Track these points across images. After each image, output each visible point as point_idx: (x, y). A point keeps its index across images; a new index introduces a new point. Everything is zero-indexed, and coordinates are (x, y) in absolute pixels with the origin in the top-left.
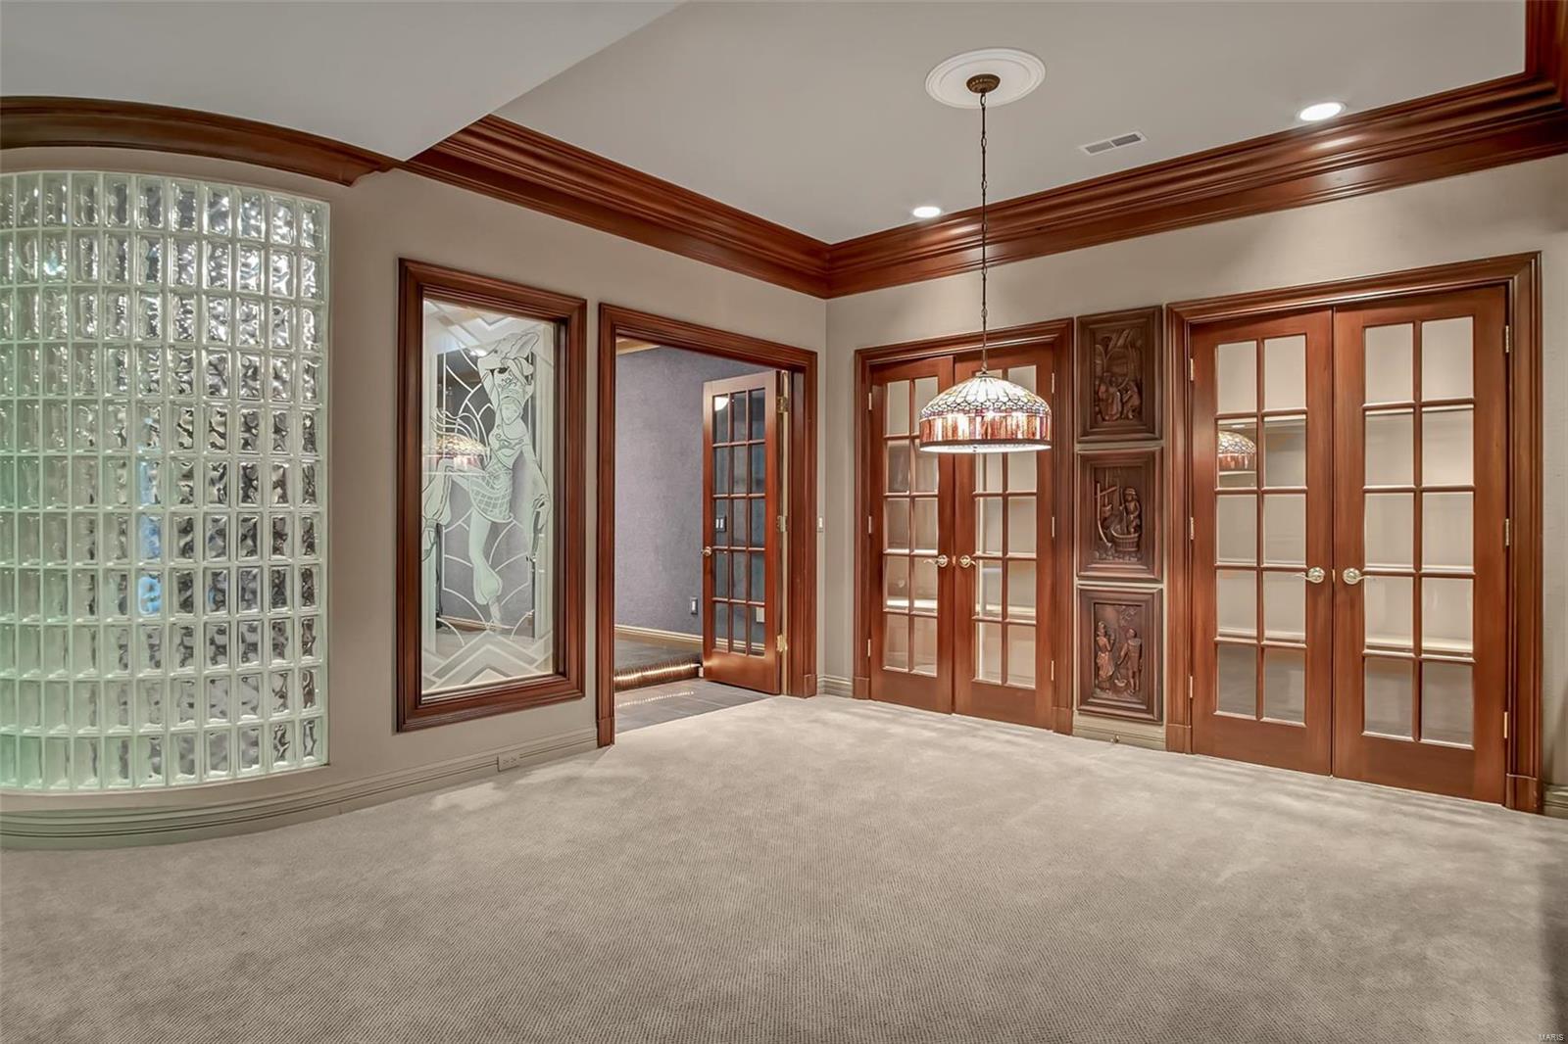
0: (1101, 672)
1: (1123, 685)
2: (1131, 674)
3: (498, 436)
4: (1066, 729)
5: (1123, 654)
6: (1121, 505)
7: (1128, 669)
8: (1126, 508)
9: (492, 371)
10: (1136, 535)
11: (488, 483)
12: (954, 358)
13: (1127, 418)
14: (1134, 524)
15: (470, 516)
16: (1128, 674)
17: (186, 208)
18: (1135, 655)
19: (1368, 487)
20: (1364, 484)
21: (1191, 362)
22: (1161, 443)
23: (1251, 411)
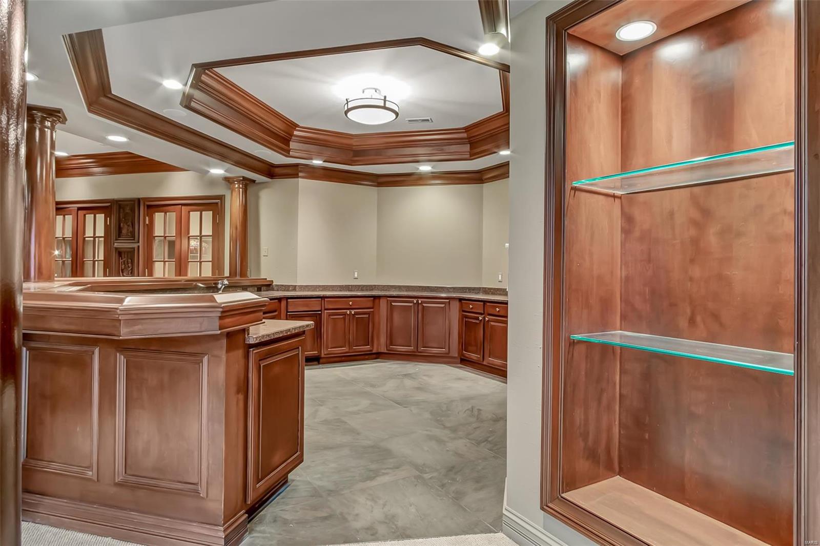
12: (78, 209)
13: (128, 235)
19: (189, 260)
20: (188, 259)
21: (147, 217)
22: (138, 244)
23: (163, 235)
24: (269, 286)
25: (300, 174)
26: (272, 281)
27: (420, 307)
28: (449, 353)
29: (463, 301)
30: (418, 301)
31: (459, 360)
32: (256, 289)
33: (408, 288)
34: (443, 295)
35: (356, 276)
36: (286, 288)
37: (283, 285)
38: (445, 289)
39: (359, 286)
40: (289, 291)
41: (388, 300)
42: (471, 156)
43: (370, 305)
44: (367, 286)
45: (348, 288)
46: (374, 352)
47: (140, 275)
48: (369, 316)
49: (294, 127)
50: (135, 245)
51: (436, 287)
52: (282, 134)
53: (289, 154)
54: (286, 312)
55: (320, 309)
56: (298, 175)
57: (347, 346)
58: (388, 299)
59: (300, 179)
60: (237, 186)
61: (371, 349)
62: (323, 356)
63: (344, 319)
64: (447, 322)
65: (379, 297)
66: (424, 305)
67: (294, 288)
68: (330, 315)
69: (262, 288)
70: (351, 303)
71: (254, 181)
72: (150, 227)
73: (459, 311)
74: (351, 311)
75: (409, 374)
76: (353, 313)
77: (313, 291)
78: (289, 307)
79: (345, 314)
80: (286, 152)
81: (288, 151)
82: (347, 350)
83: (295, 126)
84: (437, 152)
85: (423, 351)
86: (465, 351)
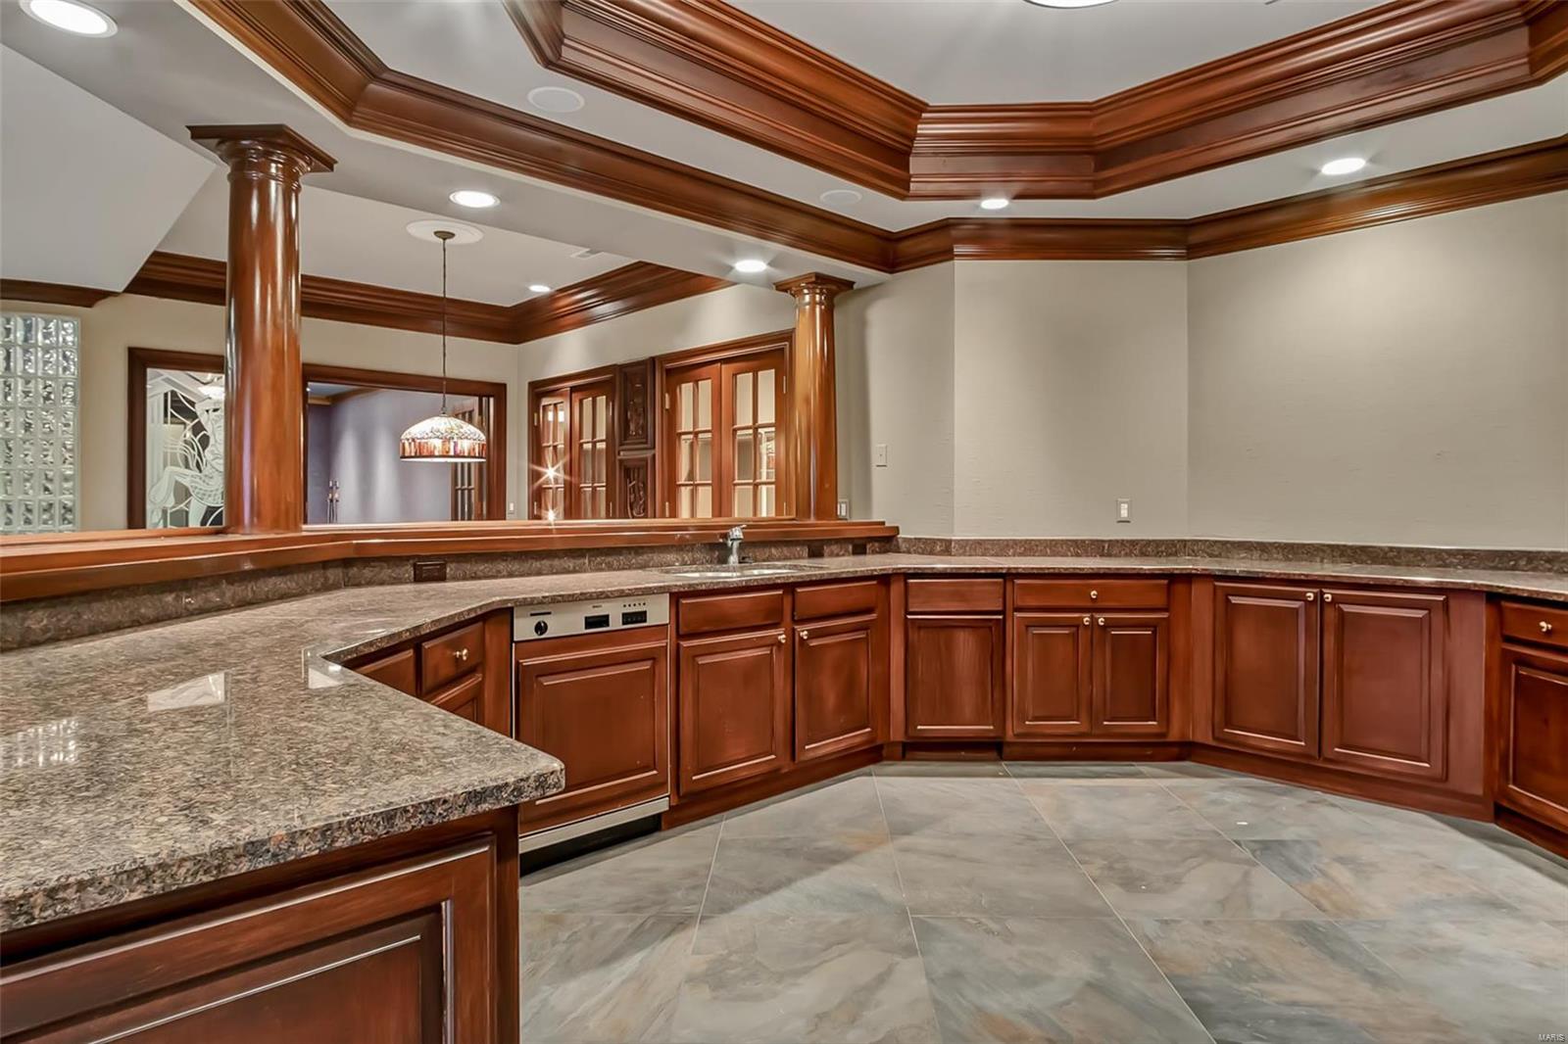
3: (212, 452)
6: (638, 493)
8: (639, 496)
9: (207, 411)
11: (204, 481)
12: (571, 390)
15: (190, 502)
17: (28, 328)
19: (736, 481)
20: (734, 480)
21: (667, 395)
22: (653, 452)
23: (691, 430)
24: (887, 540)
25: (958, 249)
26: (897, 528)
27: (1330, 614)
28: (1446, 778)
29: (1504, 604)
30: (1322, 594)
31: (1491, 812)
32: (850, 547)
33: (1291, 551)
34: (1425, 579)
35: (1124, 513)
36: (927, 546)
37: (920, 539)
38: (1428, 557)
39: (1133, 543)
40: (933, 554)
41: (1215, 586)
42: (1532, 72)
43: (1159, 599)
44: (1158, 543)
45: (1099, 548)
46: (1171, 739)
47: (657, 515)
48: (1154, 632)
49: (916, 112)
50: (648, 454)
51: (1391, 549)
52: (883, 135)
53: (908, 189)
54: (903, 612)
55: (1000, 608)
56: (951, 250)
57: (1084, 715)
58: (1217, 584)
59: (957, 262)
60: (807, 298)
61: (1164, 730)
62: (1010, 736)
63: (1075, 637)
64: (1437, 672)
65: (1188, 578)
66: (1347, 608)
67: (946, 547)
68: (1030, 624)
69: (868, 546)
70: (1093, 593)
71: (849, 284)
72: (672, 415)
73: (1491, 638)
74: (1097, 616)
75: (1282, 843)
76: (1101, 621)
77: (997, 555)
78: (910, 600)
79: (1077, 625)
80: (899, 186)
81: (905, 184)
82: (1084, 729)
83: (914, 108)
84: (1386, 88)
85: (1342, 758)
86: (1515, 784)
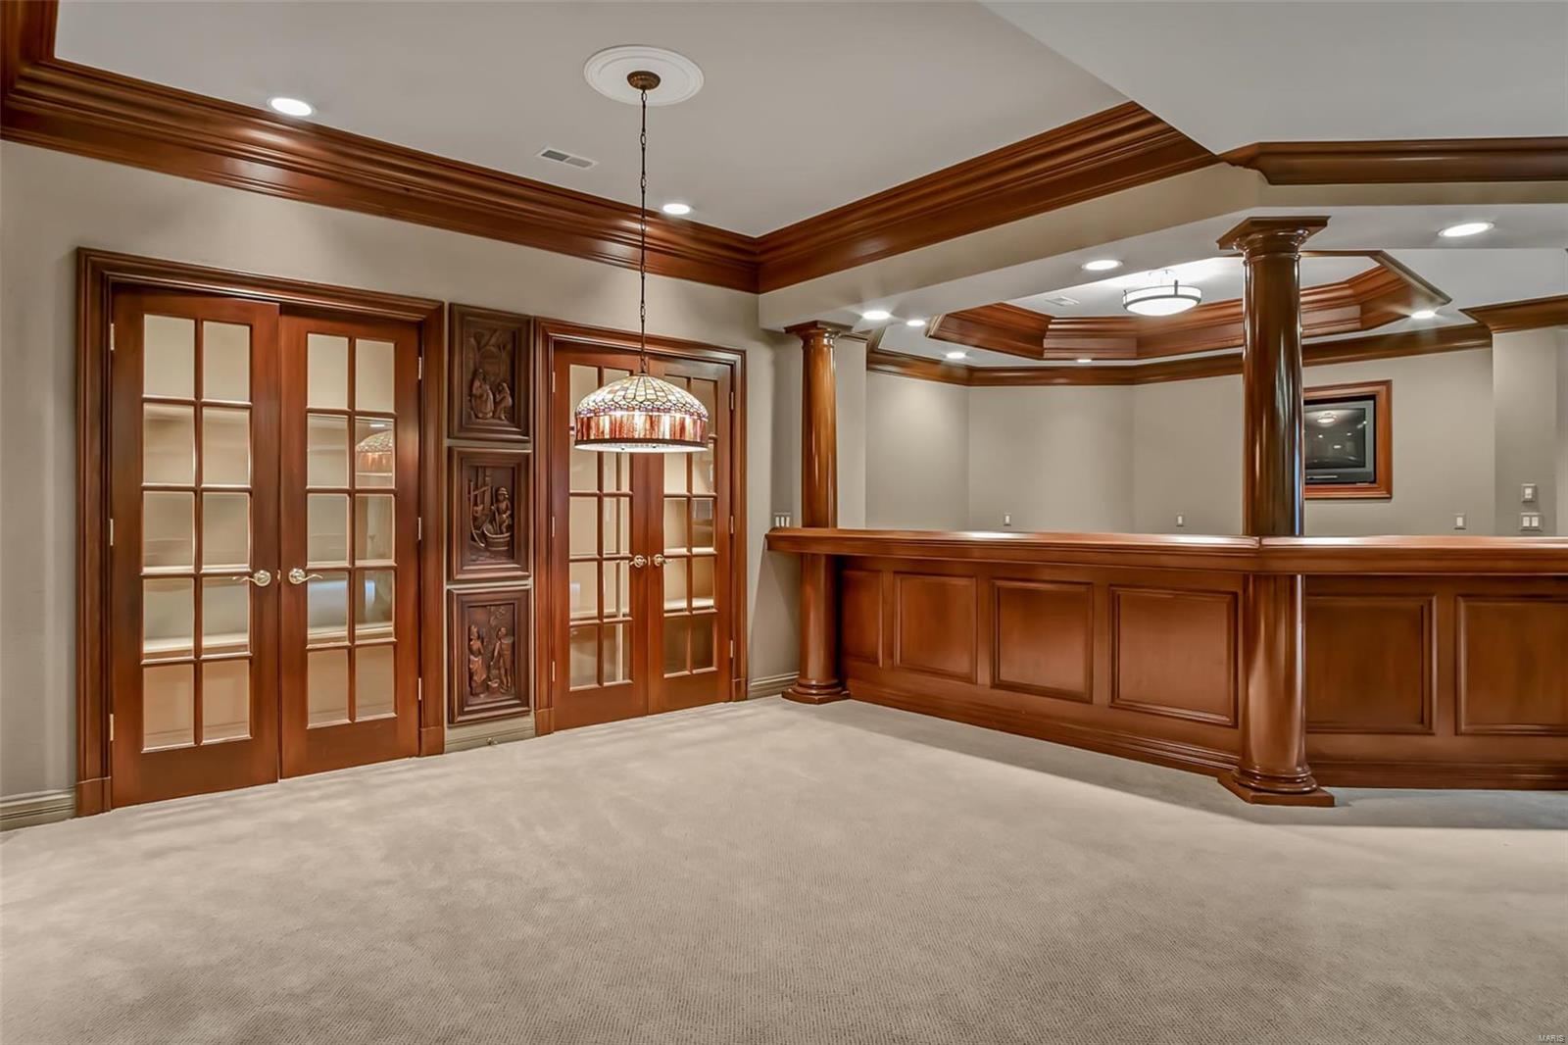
0: (475, 678)
1: (496, 685)
2: (503, 671)
4: (438, 749)
5: (496, 654)
6: (492, 504)
7: (499, 669)
8: (498, 509)
10: (508, 534)
12: (281, 307)
13: (500, 419)
14: (506, 523)
16: (500, 674)
18: (508, 653)
21: (553, 375)
50: (529, 450)
72: (560, 402)
